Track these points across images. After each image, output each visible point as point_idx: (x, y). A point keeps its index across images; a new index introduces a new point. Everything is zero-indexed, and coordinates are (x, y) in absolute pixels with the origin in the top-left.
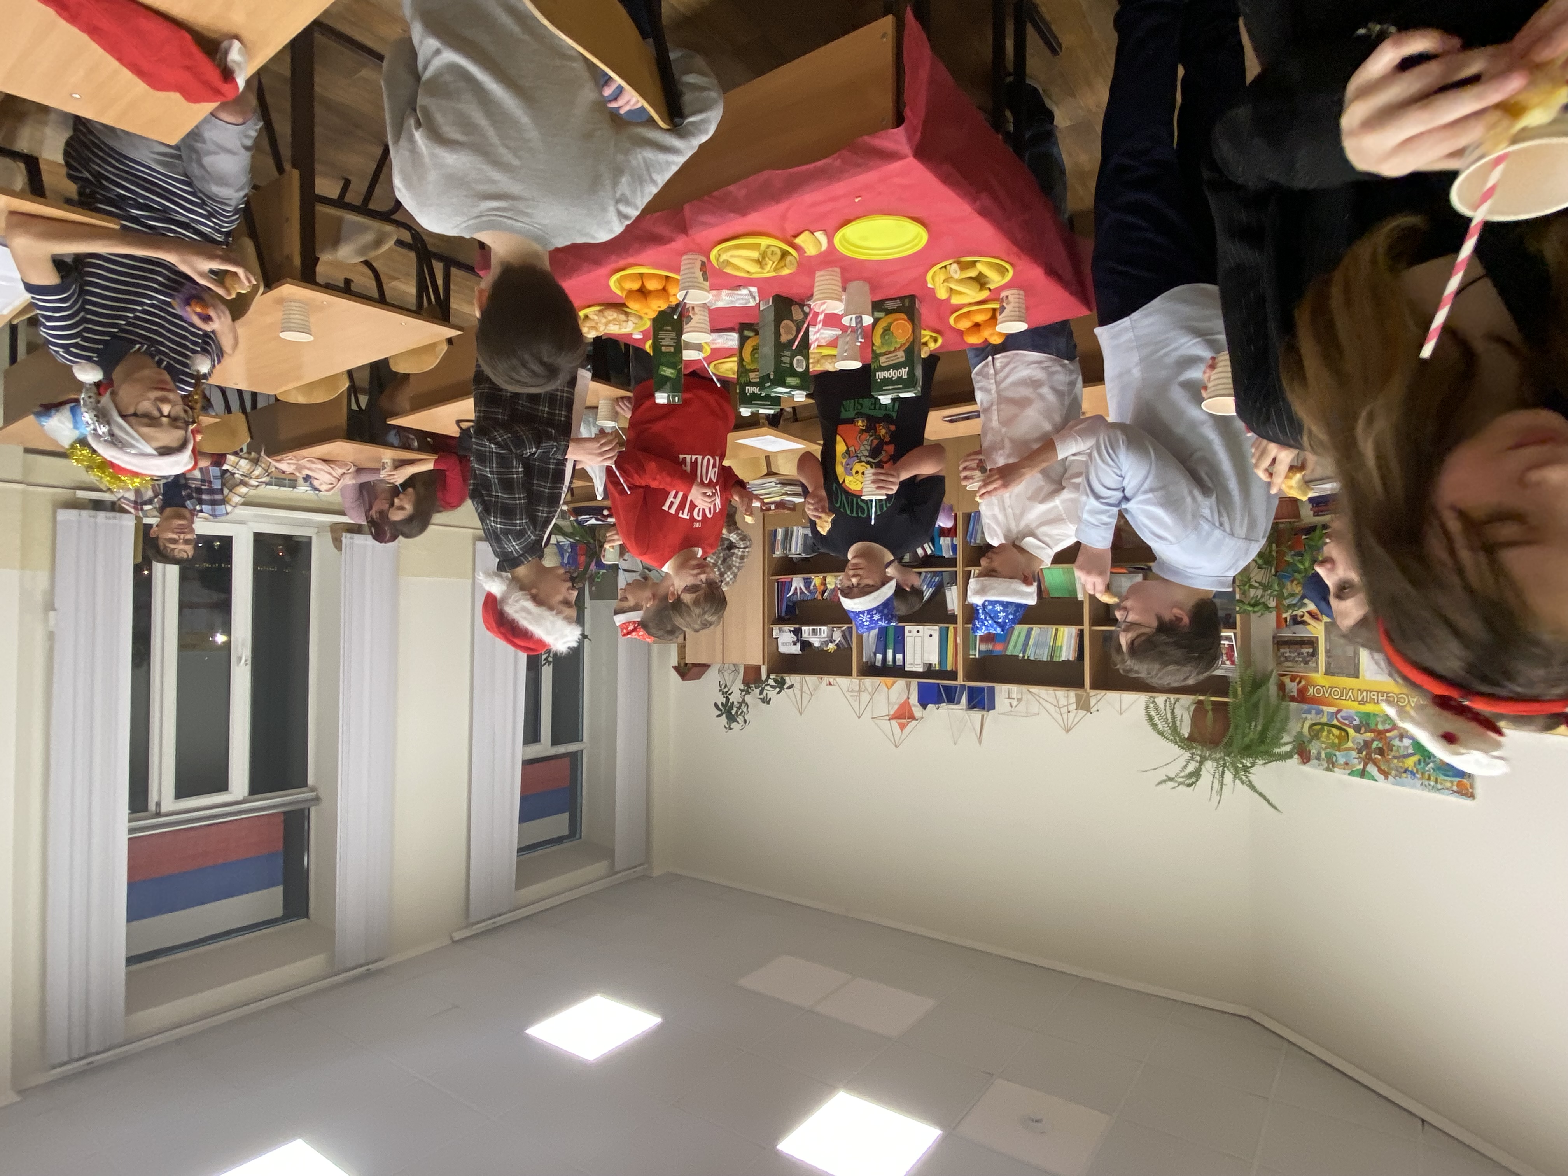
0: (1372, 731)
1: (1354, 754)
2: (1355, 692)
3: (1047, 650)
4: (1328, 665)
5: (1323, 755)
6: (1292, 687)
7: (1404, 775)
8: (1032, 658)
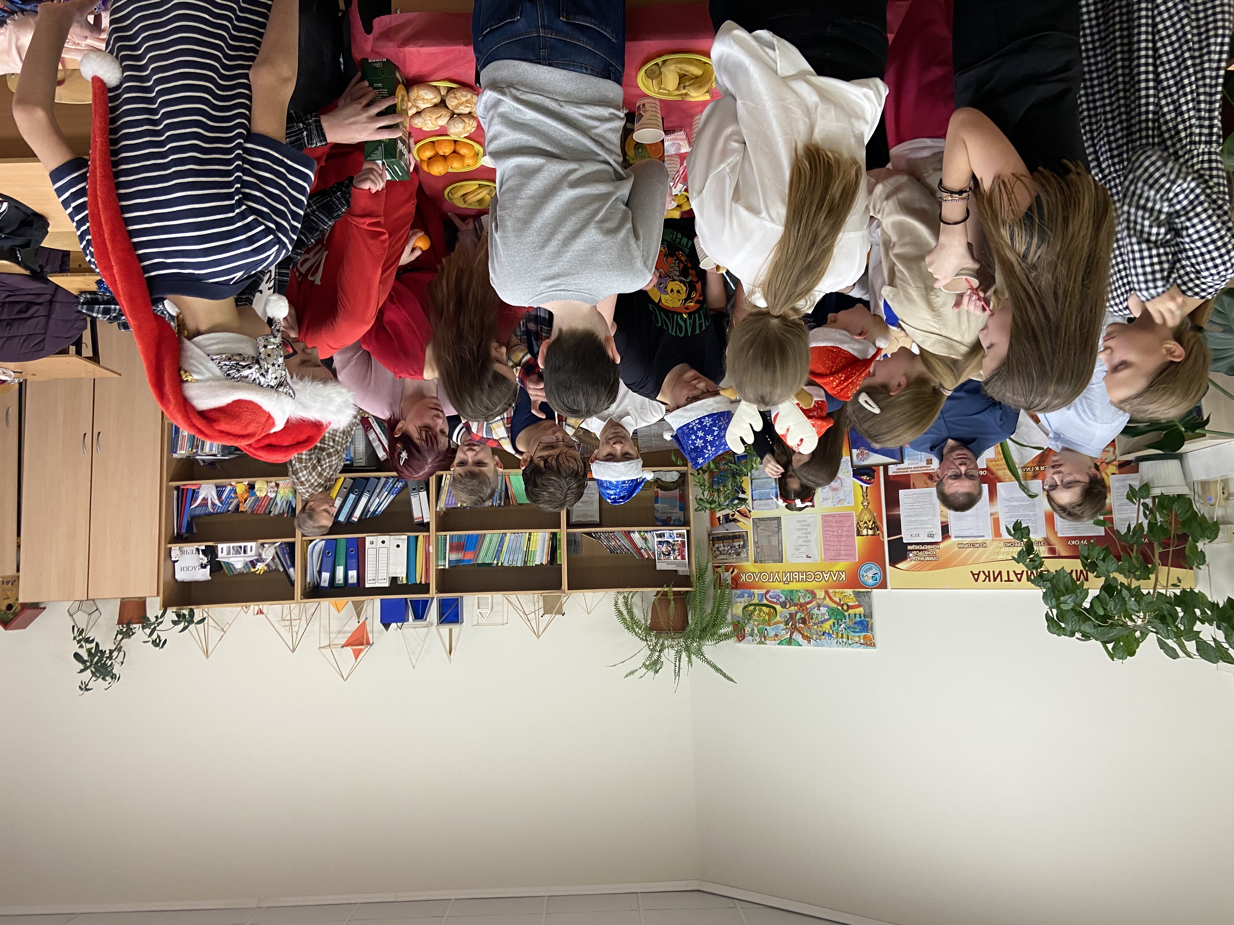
0: (795, 605)
1: (782, 626)
2: (780, 575)
3: (520, 556)
4: (757, 554)
5: (756, 631)
6: (727, 576)
7: (823, 637)
8: (506, 564)
